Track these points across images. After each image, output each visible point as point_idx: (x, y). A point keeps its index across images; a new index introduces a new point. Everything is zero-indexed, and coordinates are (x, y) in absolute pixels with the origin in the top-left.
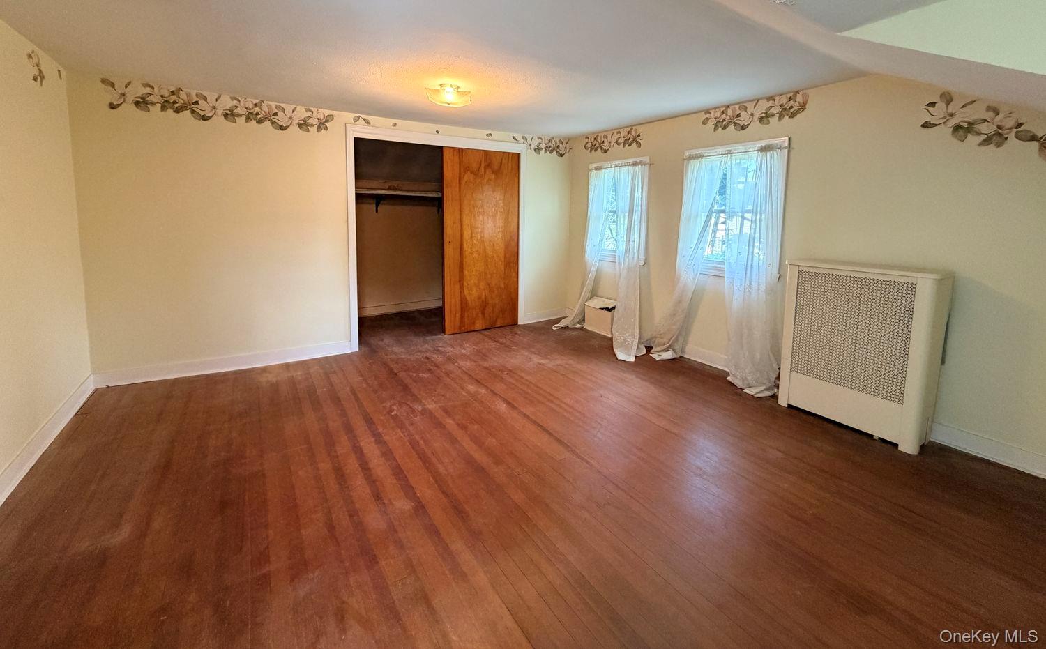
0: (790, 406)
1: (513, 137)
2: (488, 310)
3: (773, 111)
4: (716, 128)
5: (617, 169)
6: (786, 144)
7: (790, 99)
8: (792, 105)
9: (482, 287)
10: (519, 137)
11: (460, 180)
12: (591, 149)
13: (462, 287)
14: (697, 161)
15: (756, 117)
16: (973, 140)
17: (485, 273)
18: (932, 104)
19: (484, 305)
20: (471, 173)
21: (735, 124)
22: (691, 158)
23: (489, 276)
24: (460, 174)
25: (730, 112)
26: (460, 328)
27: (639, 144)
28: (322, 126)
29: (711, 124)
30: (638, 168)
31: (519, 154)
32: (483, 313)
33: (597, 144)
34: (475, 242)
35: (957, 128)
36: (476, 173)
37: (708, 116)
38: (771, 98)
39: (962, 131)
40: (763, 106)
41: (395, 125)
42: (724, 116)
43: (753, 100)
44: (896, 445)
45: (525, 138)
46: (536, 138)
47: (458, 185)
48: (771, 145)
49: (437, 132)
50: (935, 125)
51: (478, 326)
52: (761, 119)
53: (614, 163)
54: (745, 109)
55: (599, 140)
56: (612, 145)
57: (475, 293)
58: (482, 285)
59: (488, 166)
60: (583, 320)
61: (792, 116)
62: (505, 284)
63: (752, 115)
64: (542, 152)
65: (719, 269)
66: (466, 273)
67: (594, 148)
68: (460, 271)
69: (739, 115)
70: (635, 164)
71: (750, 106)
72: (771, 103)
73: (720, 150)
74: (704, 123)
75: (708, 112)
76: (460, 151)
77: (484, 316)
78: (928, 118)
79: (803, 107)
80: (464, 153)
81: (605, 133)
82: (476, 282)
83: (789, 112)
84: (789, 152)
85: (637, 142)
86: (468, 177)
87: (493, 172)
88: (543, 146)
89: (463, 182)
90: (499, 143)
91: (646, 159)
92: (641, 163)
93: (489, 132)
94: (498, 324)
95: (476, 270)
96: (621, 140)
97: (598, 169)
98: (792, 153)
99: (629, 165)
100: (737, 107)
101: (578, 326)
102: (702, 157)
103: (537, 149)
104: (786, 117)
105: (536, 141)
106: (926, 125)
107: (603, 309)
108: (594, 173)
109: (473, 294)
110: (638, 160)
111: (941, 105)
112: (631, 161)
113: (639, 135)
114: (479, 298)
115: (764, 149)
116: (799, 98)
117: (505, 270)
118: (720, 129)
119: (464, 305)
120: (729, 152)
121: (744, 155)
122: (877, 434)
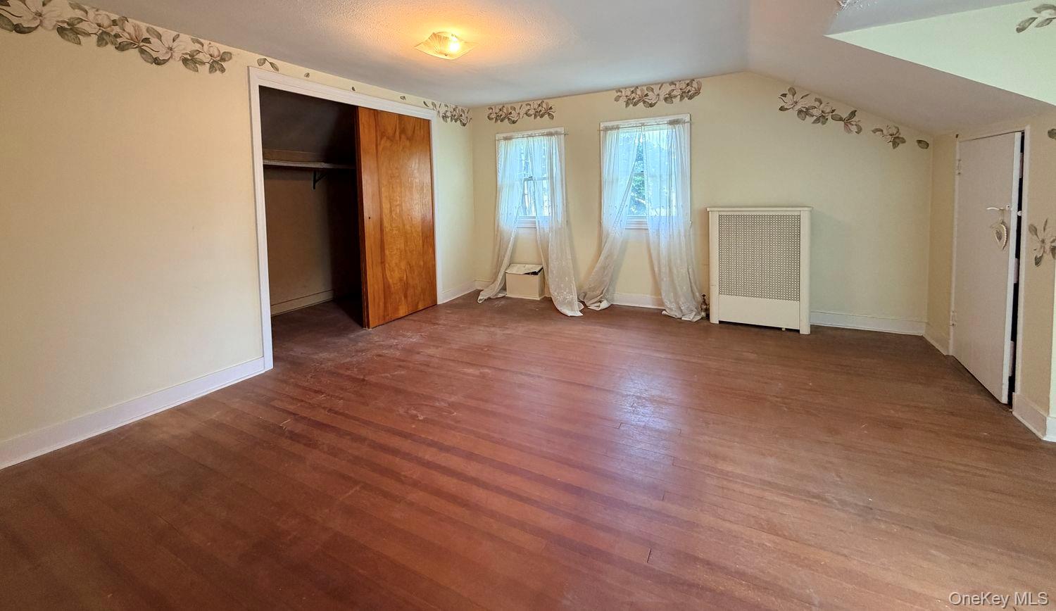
0: (720, 322)
1: (424, 102)
2: (410, 292)
3: (675, 93)
4: (627, 104)
5: (531, 139)
6: (687, 119)
7: (688, 85)
8: (689, 90)
9: (403, 268)
10: (429, 102)
11: (377, 146)
12: (496, 120)
13: (384, 269)
14: (615, 132)
15: (662, 97)
16: (809, 120)
17: (405, 251)
18: (784, 95)
19: (406, 287)
20: (388, 138)
21: (644, 102)
22: (607, 129)
23: (409, 254)
24: (377, 140)
25: (639, 92)
26: (384, 317)
27: (552, 117)
28: (217, 64)
29: (622, 101)
30: (554, 138)
31: (429, 121)
32: (406, 297)
33: (504, 116)
34: (394, 216)
35: (800, 112)
36: (391, 139)
37: (619, 94)
38: (672, 83)
39: (804, 113)
40: (667, 89)
41: (308, 75)
42: (633, 95)
43: (659, 83)
44: (798, 331)
45: (434, 105)
46: (443, 105)
47: (375, 151)
48: (678, 119)
49: (353, 89)
50: (787, 109)
51: (402, 313)
52: (666, 99)
53: (526, 133)
54: (652, 90)
55: (505, 111)
56: (521, 116)
57: (397, 275)
58: (403, 265)
59: (403, 131)
60: (504, 289)
61: (690, 98)
62: (423, 261)
63: (658, 95)
64: (449, 120)
65: (639, 223)
66: (387, 252)
67: (499, 118)
68: (381, 252)
69: (647, 95)
70: (550, 134)
71: (656, 88)
72: (673, 87)
73: (633, 122)
74: (617, 99)
75: (619, 91)
76: (375, 113)
77: (407, 300)
78: (783, 104)
79: (697, 92)
80: (379, 115)
81: (512, 105)
82: (398, 262)
83: (687, 95)
84: (691, 125)
85: (549, 114)
86: (384, 143)
87: (408, 139)
88: (449, 114)
89: (380, 148)
90: (411, 107)
91: (561, 130)
92: (557, 133)
93: (403, 95)
94: (420, 307)
95: (397, 249)
96: (532, 112)
97: (506, 139)
98: (693, 126)
99: (543, 135)
100: (645, 88)
101: (500, 295)
102: (618, 128)
103: (445, 117)
104: (686, 99)
105: (443, 110)
106: (782, 109)
107: (528, 274)
108: (503, 143)
109: (395, 275)
110: (552, 130)
111: (789, 96)
112: (546, 131)
113: (551, 108)
114: (401, 280)
115: (673, 123)
116: (695, 85)
117: (423, 246)
118: (631, 105)
119: (387, 288)
120: (643, 125)
121: (655, 127)
122: (784, 326)
